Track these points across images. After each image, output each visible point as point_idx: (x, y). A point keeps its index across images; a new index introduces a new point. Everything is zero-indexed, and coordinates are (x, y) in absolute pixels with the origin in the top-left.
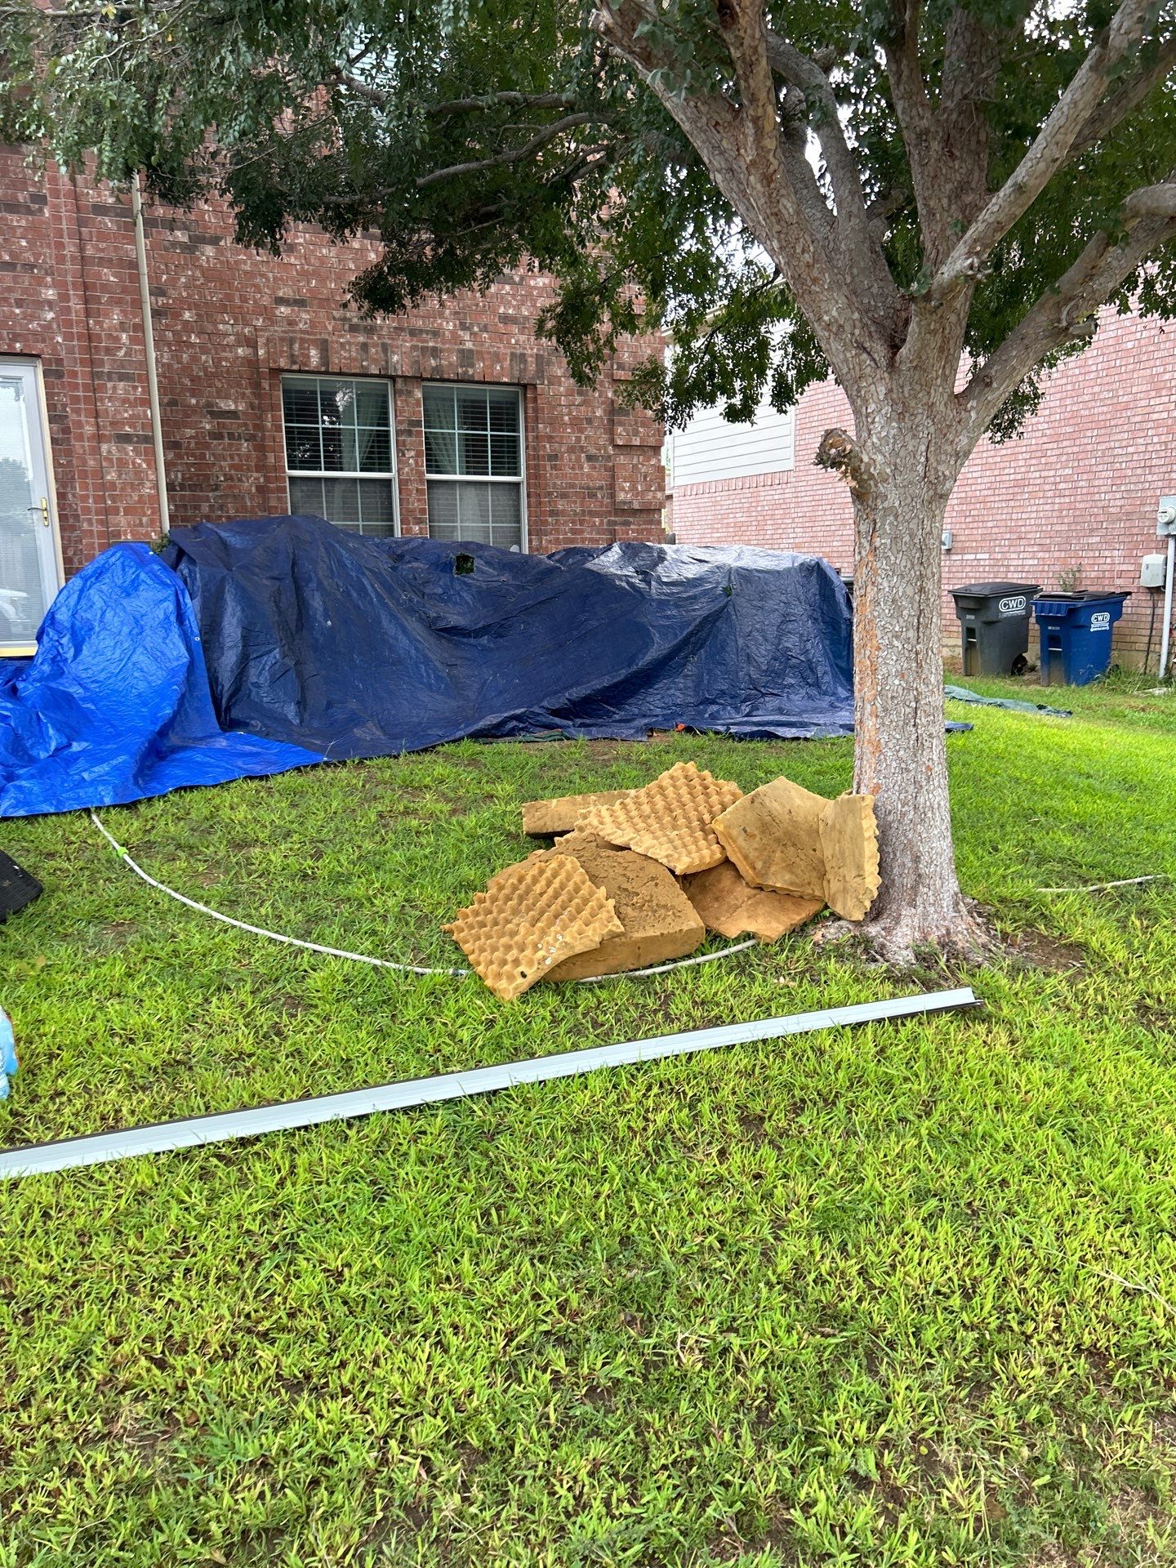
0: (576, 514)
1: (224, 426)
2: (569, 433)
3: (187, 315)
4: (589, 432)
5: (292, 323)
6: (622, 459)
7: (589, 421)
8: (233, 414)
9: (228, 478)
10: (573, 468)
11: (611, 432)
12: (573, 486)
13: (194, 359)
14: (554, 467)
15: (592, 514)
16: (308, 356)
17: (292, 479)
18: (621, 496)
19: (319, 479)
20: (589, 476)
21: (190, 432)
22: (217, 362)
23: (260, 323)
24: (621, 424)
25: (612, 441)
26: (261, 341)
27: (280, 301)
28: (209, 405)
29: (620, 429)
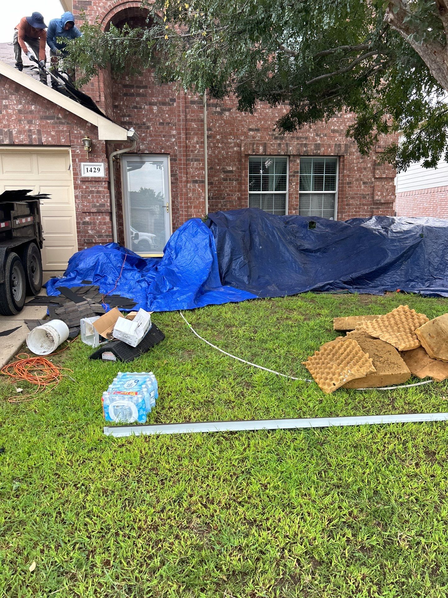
0: (357, 205)
1: (228, 176)
2: (357, 174)
3: (218, 137)
4: (365, 173)
5: (254, 137)
6: (378, 183)
7: (365, 169)
8: (231, 172)
9: (228, 195)
10: (357, 187)
11: (374, 173)
12: (357, 194)
13: (219, 152)
14: (350, 187)
15: (364, 205)
16: (259, 149)
17: (250, 194)
18: (377, 198)
19: (259, 194)
20: (363, 190)
21: (216, 178)
22: (227, 153)
23: (243, 138)
24: (378, 169)
25: (374, 176)
26: (243, 145)
27: (250, 130)
28: (223, 168)
29: (378, 171)
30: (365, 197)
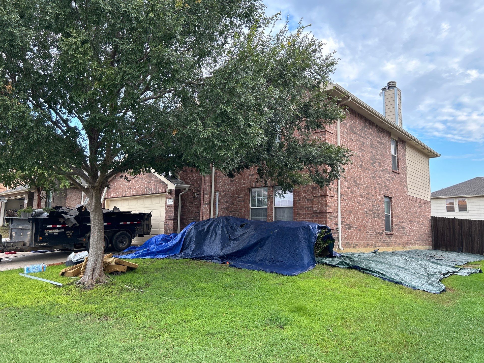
0: (304, 214)
1: (240, 200)
2: (303, 195)
3: (237, 181)
4: (308, 194)
5: (251, 179)
6: (316, 200)
7: (308, 191)
8: (241, 197)
9: (240, 209)
10: (303, 203)
11: (312, 193)
12: (303, 207)
13: (237, 188)
14: (299, 203)
15: (308, 214)
16: (253, 185)
17: (251, 209)
18: (315, 209)
19: (256, 208)
20: (307, 204)
21: (235, 201)
22: (240, 188)
23: (246, 180)
24: (314, 191)
26: (246, 183)
27: (250, 175)
28: (238, 196)
29: (314, 192)
30: (308, 209)
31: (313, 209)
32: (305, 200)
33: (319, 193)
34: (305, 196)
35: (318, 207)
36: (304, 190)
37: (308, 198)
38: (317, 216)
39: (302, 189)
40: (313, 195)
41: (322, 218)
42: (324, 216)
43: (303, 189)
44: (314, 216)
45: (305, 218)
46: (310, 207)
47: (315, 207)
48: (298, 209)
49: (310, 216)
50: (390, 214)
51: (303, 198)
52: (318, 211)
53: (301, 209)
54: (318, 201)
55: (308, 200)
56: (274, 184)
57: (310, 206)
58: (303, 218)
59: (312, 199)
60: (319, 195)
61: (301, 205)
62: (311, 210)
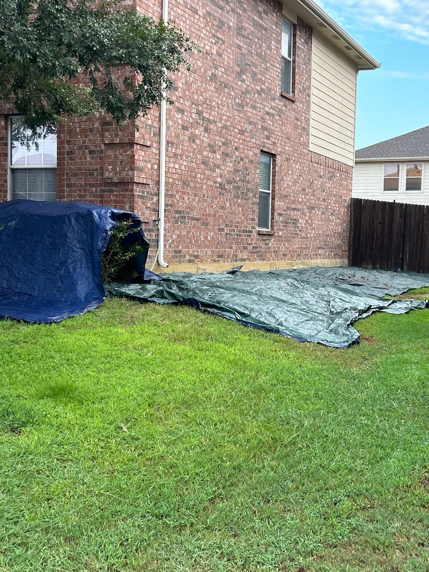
2: (80, 140)
4: (91, 137)
6: (110, 152)
7: (91, 130)
10: (81, 159)
11: (102, 136)
12: (80, 169)
14: (70, 159)
15: (91, 185)
18: (107, 174)
20: (90, 163)
24: (107, 130)
29: (107, 133)
30: (92, 174)
31: (102, 174)
32: (84, 153)
33: (117, 135)
34: (84, 142)
35: (114, 169)
36: (83, 129)
37: (93, 148)
38: (112, 191)
39: (77, 125)
40: (103, 141)
41: (124, 196)
42: (126, 190)
43: (80, 126)
44: (104, 191)
45: (85, 196)
46: (97, 170)
47: (108, 170)
48: (67, 174)
49: (97, 190)
50: (270, 192)
51: (80, 148)
52: (116, 180)
53: (75, 175)
54: (116, 156)
55: (91, 152)
56: (9, 109)
57: (95, 167)
58: (81, 196)
59: (102, 151)
60: (117, 141)
61: (75, 164)
62: (99, 177)
